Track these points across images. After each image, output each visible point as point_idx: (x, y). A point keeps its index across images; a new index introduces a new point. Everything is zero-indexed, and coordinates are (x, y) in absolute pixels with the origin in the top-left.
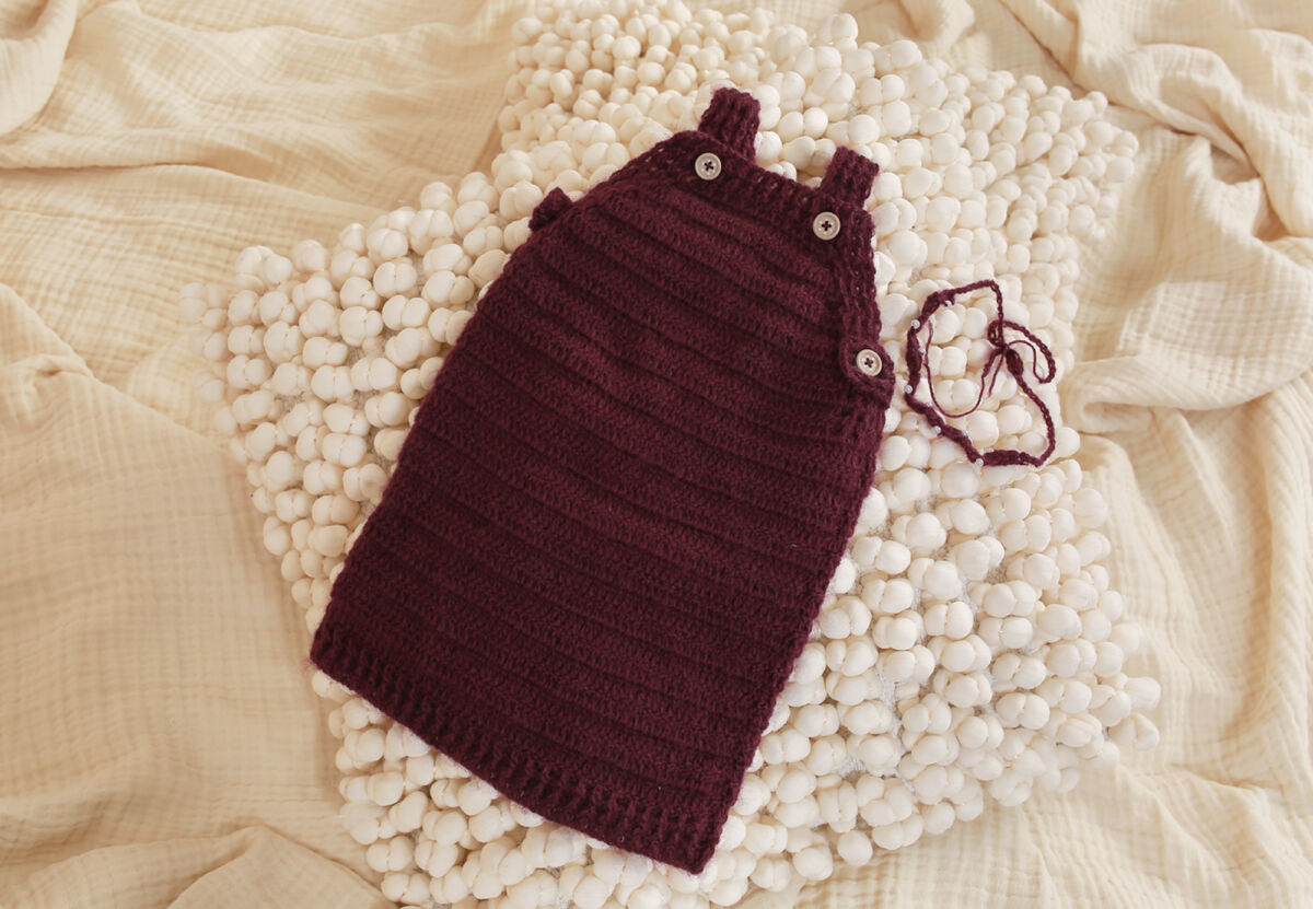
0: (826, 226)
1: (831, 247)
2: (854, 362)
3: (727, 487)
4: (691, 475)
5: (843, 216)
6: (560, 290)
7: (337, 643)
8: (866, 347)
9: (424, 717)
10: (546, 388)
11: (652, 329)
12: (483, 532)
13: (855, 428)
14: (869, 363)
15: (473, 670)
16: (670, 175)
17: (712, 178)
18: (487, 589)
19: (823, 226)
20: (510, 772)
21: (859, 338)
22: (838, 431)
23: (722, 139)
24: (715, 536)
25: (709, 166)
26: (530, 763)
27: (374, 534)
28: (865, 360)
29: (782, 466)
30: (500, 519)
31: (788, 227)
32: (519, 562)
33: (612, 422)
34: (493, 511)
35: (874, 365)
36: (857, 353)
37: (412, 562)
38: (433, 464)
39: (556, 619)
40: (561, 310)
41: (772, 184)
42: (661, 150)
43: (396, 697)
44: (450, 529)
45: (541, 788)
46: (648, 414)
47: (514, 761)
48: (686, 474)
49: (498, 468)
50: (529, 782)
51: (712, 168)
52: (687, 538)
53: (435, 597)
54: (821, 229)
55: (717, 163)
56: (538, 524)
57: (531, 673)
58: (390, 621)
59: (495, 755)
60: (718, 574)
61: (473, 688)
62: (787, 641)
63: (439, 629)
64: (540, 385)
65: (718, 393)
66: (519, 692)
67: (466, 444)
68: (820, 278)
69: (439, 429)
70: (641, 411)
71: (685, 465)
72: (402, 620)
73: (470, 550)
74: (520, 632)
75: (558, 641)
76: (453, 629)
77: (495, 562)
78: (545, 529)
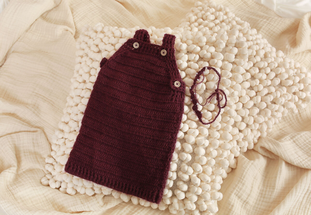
0: (164, 53)
1: (165, 57)
2: (174, 84)
3: (150, 117)
4: (142, 115)
5: (167, 50)
6: (107, 80)
7: (72, 166)
8: (176, 80)
9: (96, 178)
10: (108, 102)
11: (128, 84)
12: (102, 136)
13: (176, 98)
14: (177, 84)
15: (105, 166)
16: (128, 49)
17: (137, 48)
18: (105, 148)
19: (163, 53)
20: (117, 186)
21: (174, 79)
22: (172, 100)
23: (138, 39)
24: (150, 128)
25: (136, 45)
26: (121, 183)
27: (78, 140)
29: (161, 110)
30: (105, 132)
31: (155, 55)
32: (111, 141)
33: (123, 107)
34: (103, 131)
35: (179, 84)
36: (174, 82)
37: (88, 145)
38: (89, 123)
39: (121, 152)
42: (126, 44)
43: (88, 175)
44: (95, 136)
45: (124, 188)
46: (130, 103)
47: (118, 183)
48: (141, 115)
49: (103, 121)
50: (121, 187)
52: (144, 130)
53: (94, 152)
54: (163, 54)
55: (138, 44)
56: (113, 132)
57: (118, 164)
58: (84, 158)
59: (113, 183)
60: (152, 137)
61: (106, 170)
62: (170, 149)
63: (96, 158)
64: (107, 102)
65: (144, 96)
66: (116, 169)
67: (95, 117)
68: (163, 65)
69: (89, 115)
70: (129, 103)
71: (140, 113)
72: (87, 158)
73: (100, 140)
74: (114, 156)
75: (122, 157)
76: (99, 158)
77: (106, 142)
78: (115, 133)
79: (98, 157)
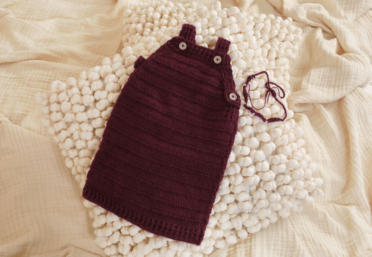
0: (217, 60)
1: (219, 66)
2: (229, 97)
3: (197, 135)
5: (222, 56)
6: (144, 84)
7: (90, 191)
8: (232, 92)
9: (117, 209)
10: (143, 112)
11: (171, 93)
12: (129, 155)
13: (231, 115)
14: (233, 97)
15: (130, 194)
16: (172, 49)
17: (184, 49)
18: (131, 171)
20: (143, 222)
21: (229, 90)
22: (226, 116)
23: (186, 38)
24: (195, 149)
25: (183, 46)
26: (149, 219)
27: (98, 158)
28: (232, 96)
29: (212, 128)
30: (133, 150)
31: (207, 61)
32: (140, 162)
33: (163, 120)
34: (131, 148)
35: (234, 97)
36: (229, 94)
37: (109, 165)
38: (113, 137)
39: (152, 177)
40: (145, 90)
41: (201, 49)
42: (169, 43)
43: (108, 204)
44: (119, 155)
45: (152, 226)
46: (172, 117)
47: (144, 219)
48: (185, 133)
49: (132, 136)
50: (149, 224)
51: (184, 46)
52: (187, 151)
53: (117, 175)
55: (185, 45)
56: (144, 151)
57: (146, 193)
59: (138, 218)
60: (197, 160)
61: (130, 199)
62: (218, 177)
63: (119, 183)
64: (141, 112)
65: (192, 109)
66: (143, 199)
67: (122, 130)
68: (217, 74)
69: (114, 127)
70: (170, 116)
71: (184, 130)
72: (108, 182)
73: (126, 160)
74: (142, 182)
75: (153, 184)
76: (123, 183)
77: (133, 163)
78: (146, 152)
79: (121, 182)
